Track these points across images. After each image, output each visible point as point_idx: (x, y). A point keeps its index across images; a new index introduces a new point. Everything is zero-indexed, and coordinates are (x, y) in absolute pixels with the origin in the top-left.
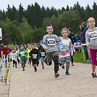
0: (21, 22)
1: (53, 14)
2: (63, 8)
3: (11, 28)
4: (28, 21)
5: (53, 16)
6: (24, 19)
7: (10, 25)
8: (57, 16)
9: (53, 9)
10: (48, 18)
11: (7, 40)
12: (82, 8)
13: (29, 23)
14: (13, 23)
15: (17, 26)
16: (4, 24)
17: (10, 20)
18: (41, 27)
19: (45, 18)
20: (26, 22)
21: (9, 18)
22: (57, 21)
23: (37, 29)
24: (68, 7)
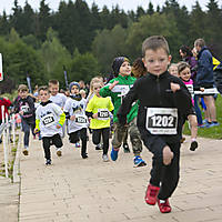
0: (44, 38)
1: (117, 23)
2: (140, 9)
3: (21, 53)
4: (60, 37)
5: (117, 27)
6: (50, 32)
7: (18, 46)
8: (125, 27)
9: (117, 10)
10: (105, 30)
11: (12, 79)
12: (184, 8)
13: (62, 43)
14: (25, 41)
15: (35, 48)
16: (5, 43)
17: (18, 35)
18: (90, 50)
19: (97, 31)
20: (54, 39)
21: (16, 29)
22: (125, 39)
23: (79, 55)
24: (151, 6)
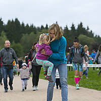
2: (42, 27)
4: (7, 35)
5: (32, 33)
6: (3, 33)
8: (35, 33)
9: (32, 26)
10: (27, 34)
13: (8, 38)
18: (19, 42)
19: (23, 34)
20: (4, 36)
22: (35, 38)
23: (15, 44)
24: (47, 25)
